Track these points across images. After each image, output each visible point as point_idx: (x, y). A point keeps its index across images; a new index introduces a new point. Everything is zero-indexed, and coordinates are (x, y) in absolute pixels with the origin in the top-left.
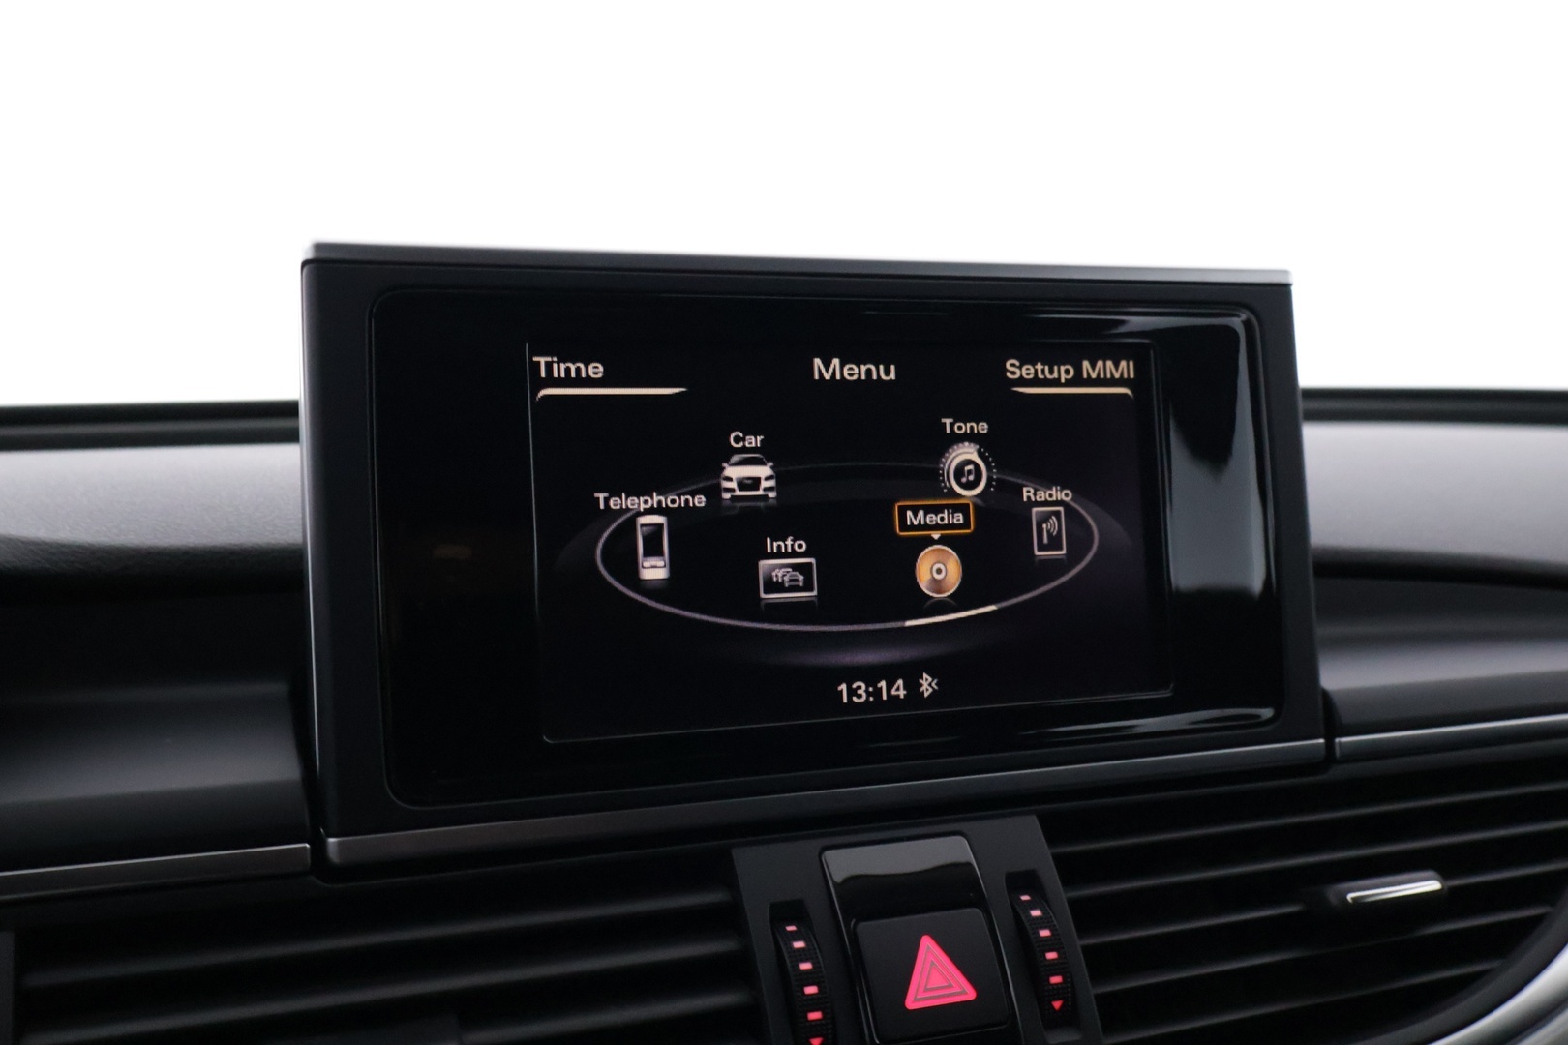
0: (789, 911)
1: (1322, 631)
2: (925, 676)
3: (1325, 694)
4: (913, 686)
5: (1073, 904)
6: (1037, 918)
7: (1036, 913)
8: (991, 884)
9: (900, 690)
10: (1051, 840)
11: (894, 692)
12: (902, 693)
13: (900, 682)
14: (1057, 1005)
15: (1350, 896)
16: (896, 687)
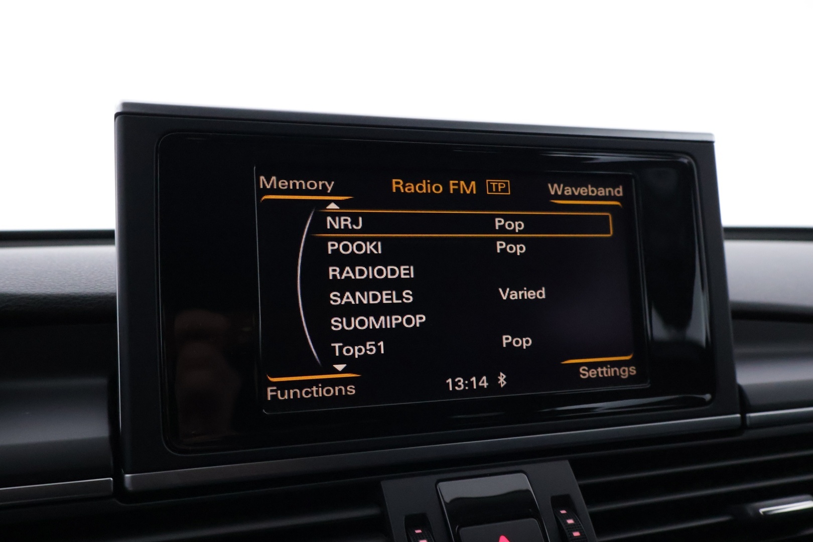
0: (417, 520)
1: (737, 350)
2: (501, 374)
3: (740, 388)
4: (493, 380)
5: (593, 515)
6: (571, 525)
7: (570, 521)
8: (543, 503)
9: (484, 383)
10: (578, 476)
11: (480, 384)
12: (486, 385)
13: (484, 378)
15: (762, 511)
16: (482, 381)
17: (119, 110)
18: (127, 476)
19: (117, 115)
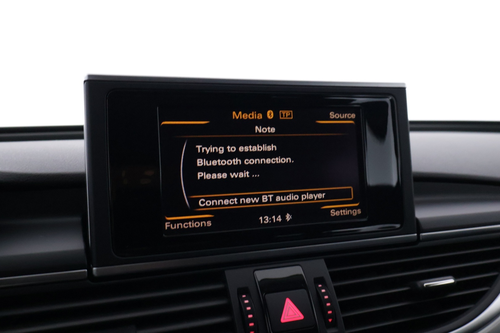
0: (243, 290)
1: (416, 199)
2: (288, 214)
3: (417, 220)
4: (284, 218)
5: (336, 288)
6: (324, 292)
7: (323, 291)
8: (309, 282)
9: (279, 219)
10: (329, 266)
11: (277, 220)
12: (280, 220)
13: (280, 216)
14: (330, 320)
15: (425, 285)
17: (86, 78)
18: (94, 269)
19: (85, 81)
